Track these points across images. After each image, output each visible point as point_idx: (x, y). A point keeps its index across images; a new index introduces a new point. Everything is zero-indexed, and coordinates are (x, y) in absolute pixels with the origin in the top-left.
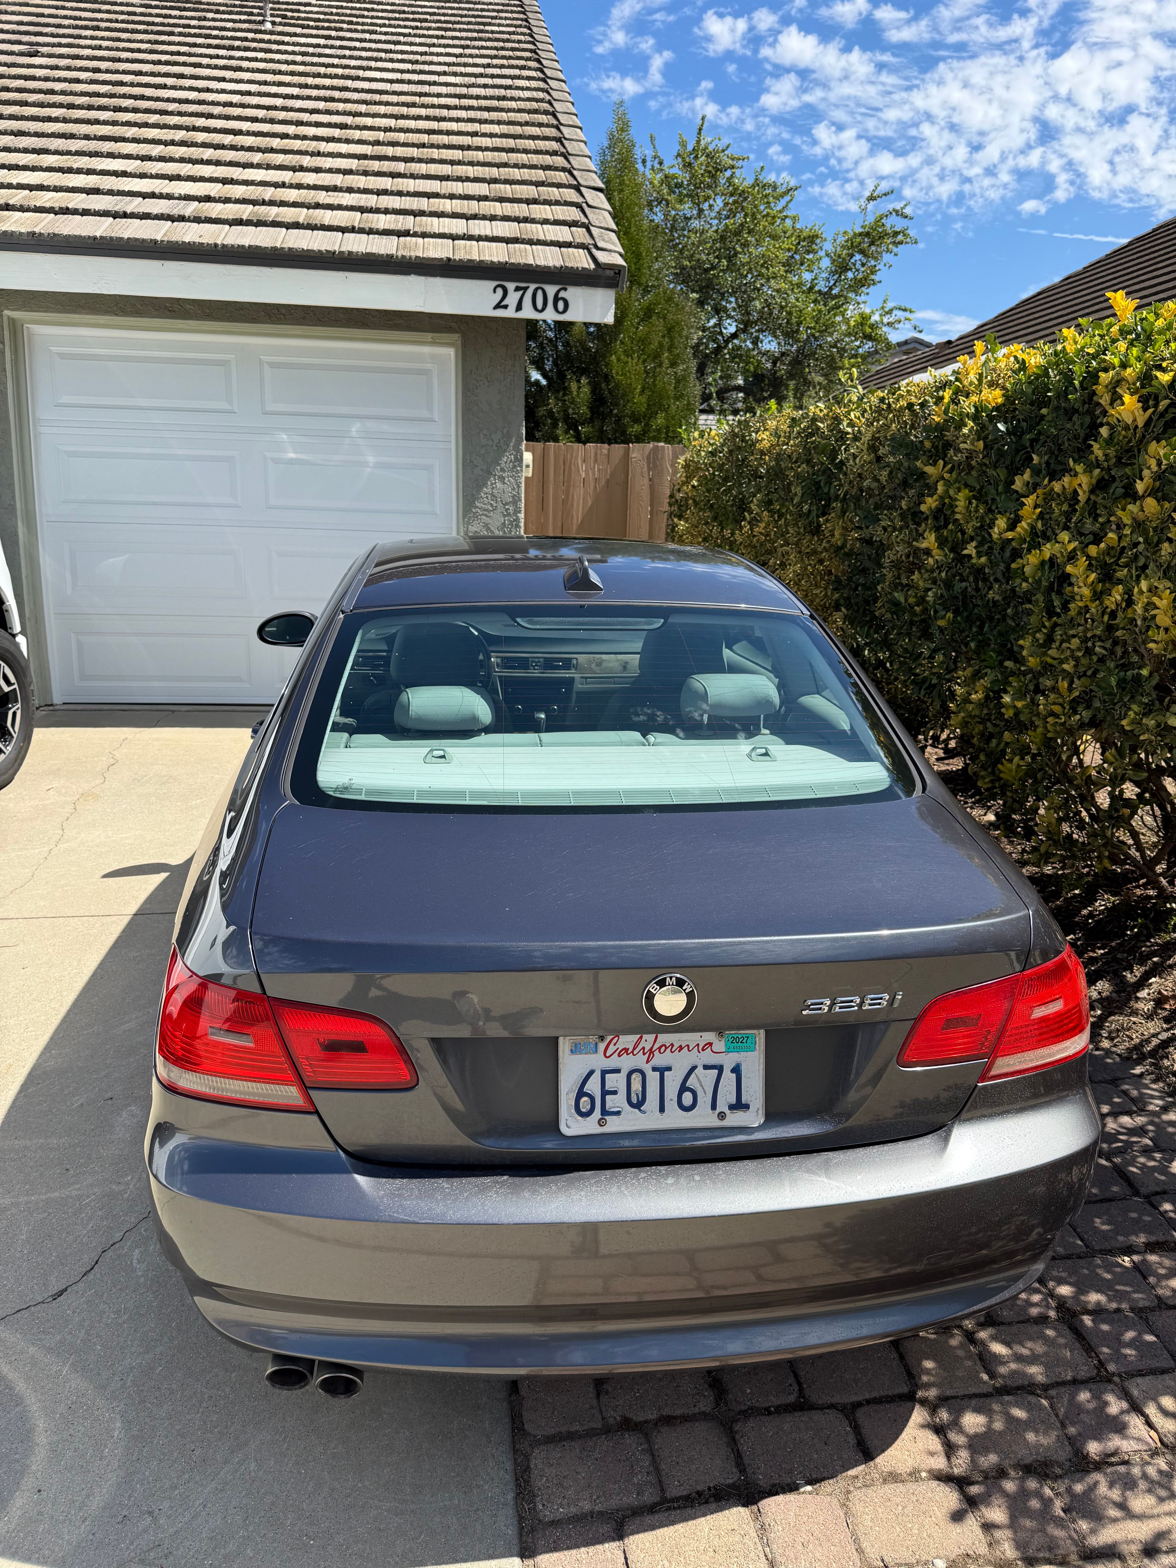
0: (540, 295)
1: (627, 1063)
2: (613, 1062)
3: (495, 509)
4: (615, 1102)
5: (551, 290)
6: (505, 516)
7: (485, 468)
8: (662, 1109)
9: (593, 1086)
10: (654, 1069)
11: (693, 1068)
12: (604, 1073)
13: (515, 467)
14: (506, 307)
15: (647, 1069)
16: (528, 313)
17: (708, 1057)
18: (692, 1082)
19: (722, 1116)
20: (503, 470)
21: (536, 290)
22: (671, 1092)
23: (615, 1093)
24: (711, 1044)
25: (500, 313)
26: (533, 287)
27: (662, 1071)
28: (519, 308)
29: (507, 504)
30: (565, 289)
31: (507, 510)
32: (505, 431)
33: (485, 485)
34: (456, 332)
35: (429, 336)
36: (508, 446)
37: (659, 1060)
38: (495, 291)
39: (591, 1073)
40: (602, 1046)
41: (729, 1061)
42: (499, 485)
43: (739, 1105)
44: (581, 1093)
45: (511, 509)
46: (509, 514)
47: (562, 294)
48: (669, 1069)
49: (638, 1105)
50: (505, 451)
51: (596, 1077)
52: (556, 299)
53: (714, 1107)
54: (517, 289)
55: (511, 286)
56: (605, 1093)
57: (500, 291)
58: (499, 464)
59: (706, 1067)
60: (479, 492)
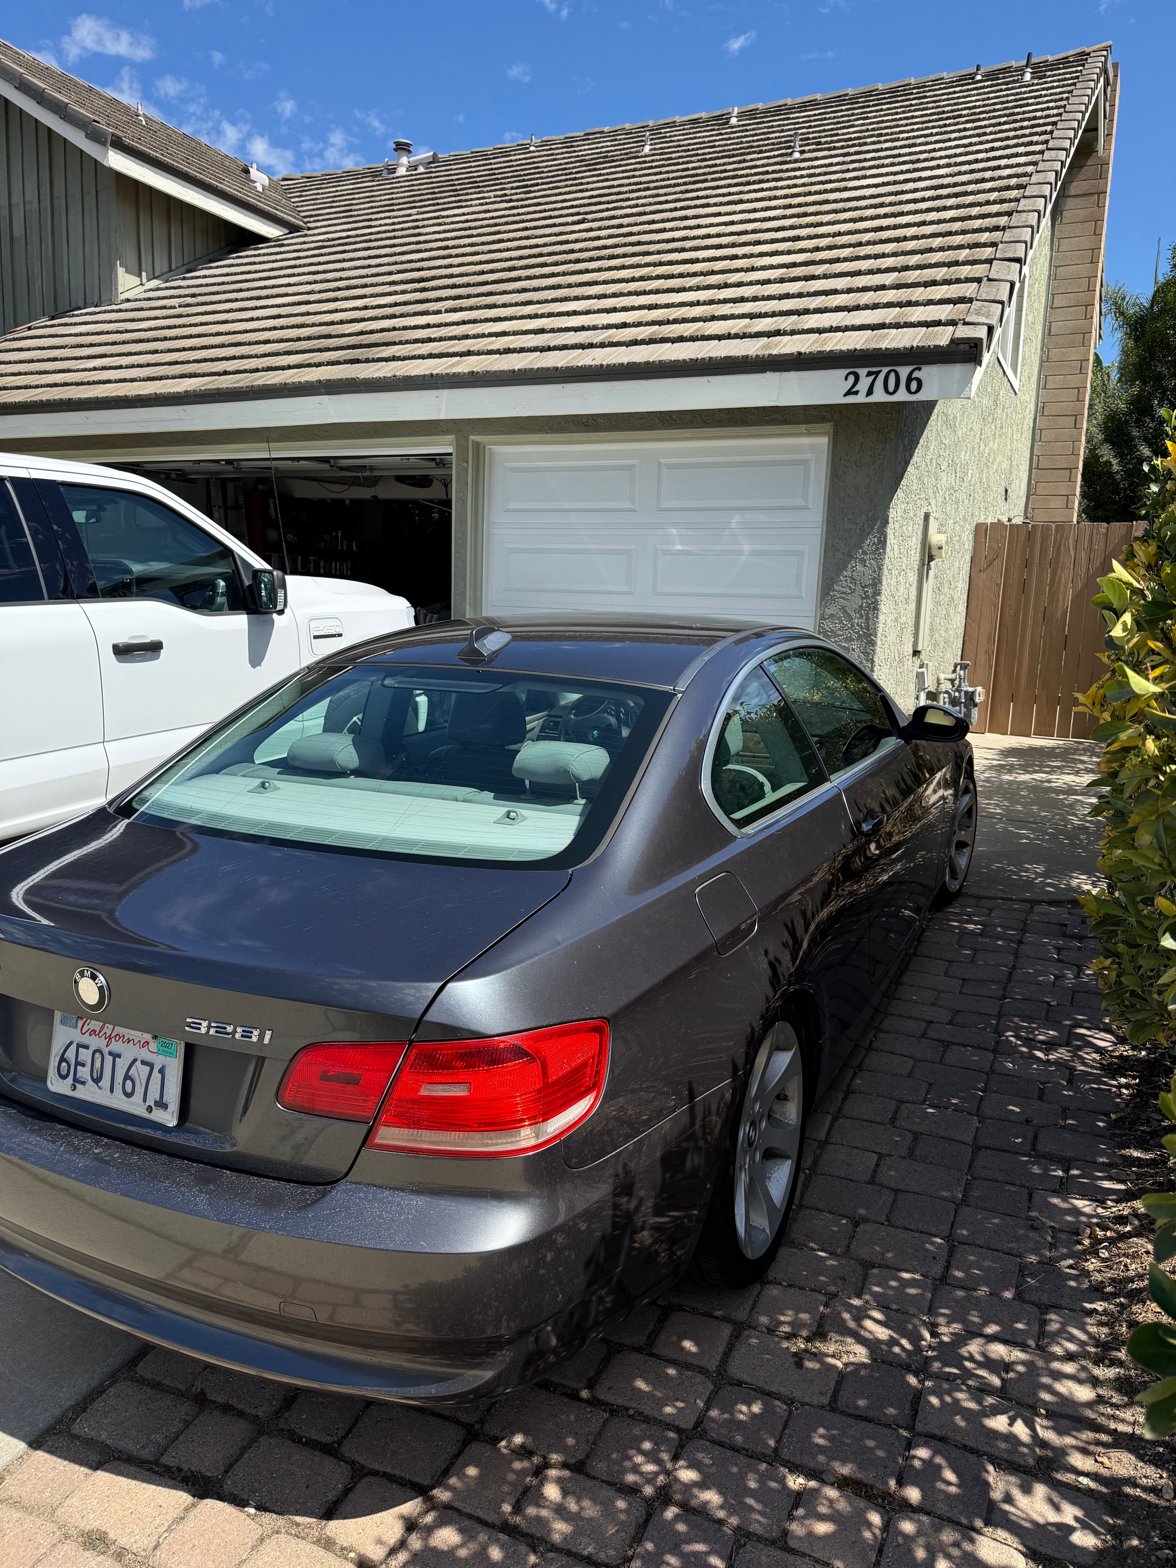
0: (892, 377)
1: (95, 1042)
2: (86, 1039)
3: (854, 591)
4: (84, 1073)
5: (904, 371)
6: (863, 598)
7: (846, 551)
8: (112, 1091)
9: (71, 1054)
10: (110, 1053)
11: (135, 1060)
12: (79, 1046)
13: (877, 549)
14: (856, 393)
15: (106, 1051)
16: (880, 396)
17: (144, 1054)
18: (133, 1072)
19: (150, 1109)
20: (864, 553)
21: (889, 372)
22: (119, 1078)
23: (83, 1065)
24: (148, 1043)
25: (851, 399)
26: (885, 370)
27: (116, 1056)
28: (870, 392)
29: (866, 586)
30: (919, 369)
31: (865, 592)
32: (870, 514)
33: (845, 568)
34: (829, 421)
35: (803, 428)
36: (872, 529)
37: (115, 1047)
38: (846, 379)
39: (71, 1043)
40: (80, 1023)
41: (159, 1061)
42: (859, 567)
43: (161, 1104)
44: (63, 1059)
45: (870, 591)
46: (867, 597)
47: (916, 374)
48: (119, 1056)
49: (97, 1081)
50: (869, 534)
51: (73, 1047)
52: (909, 379)
53: (145, 1100)
54: (869, 374)
55: (862, 372)
56: (78, 1063)
57: (852, 378)
58: (861, 548)
59: (144, 1063)
60: (838, 575)
